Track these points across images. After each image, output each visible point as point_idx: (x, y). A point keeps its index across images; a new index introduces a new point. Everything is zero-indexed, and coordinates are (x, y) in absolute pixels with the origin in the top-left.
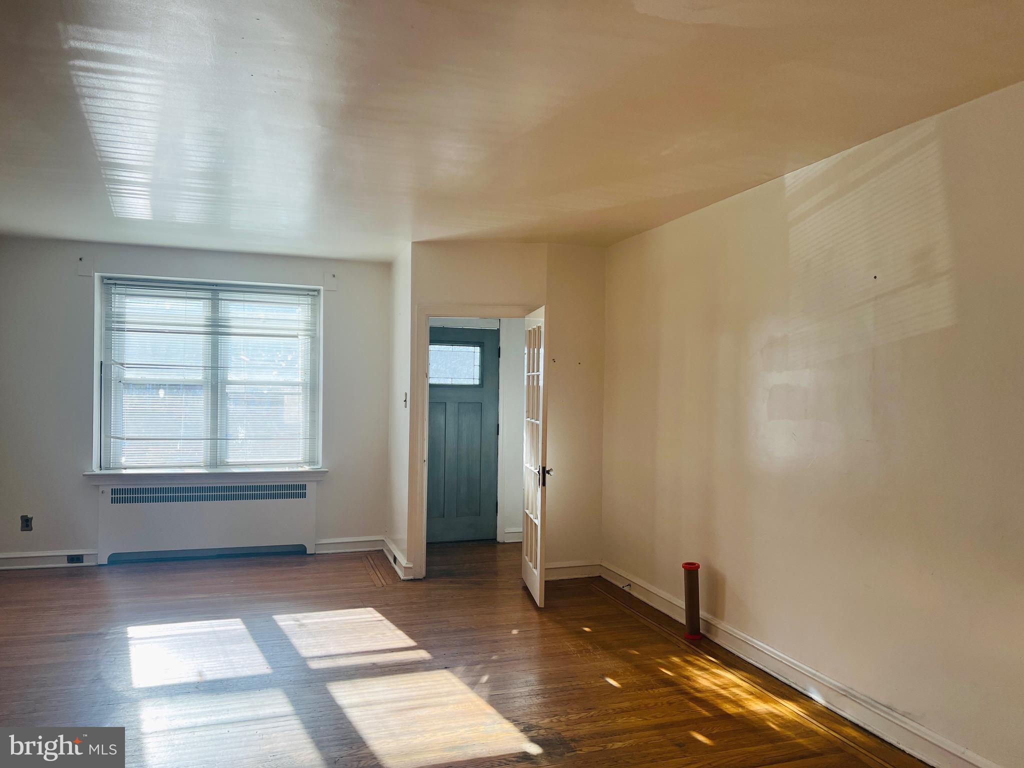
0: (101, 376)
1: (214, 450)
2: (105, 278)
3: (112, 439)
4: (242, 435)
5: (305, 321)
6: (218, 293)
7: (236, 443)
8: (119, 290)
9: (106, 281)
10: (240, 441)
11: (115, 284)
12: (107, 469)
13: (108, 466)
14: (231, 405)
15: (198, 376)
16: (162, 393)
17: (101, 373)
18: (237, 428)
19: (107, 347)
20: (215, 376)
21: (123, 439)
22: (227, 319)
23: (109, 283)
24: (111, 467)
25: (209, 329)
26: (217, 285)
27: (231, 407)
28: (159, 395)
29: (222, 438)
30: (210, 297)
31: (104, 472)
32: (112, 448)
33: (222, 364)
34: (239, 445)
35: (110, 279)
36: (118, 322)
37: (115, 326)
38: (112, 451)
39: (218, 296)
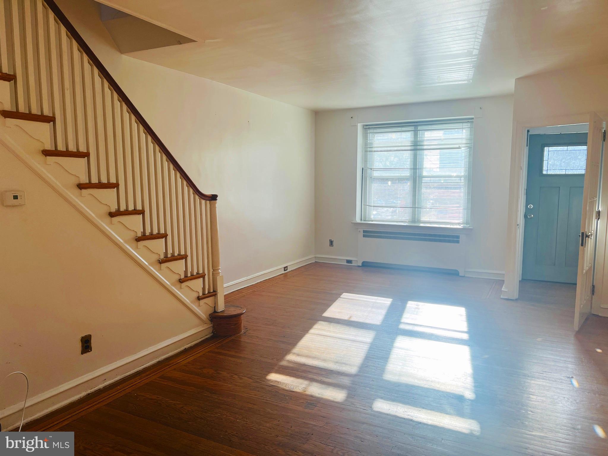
0: (362, 175)
1: (414, 214)
2: (365, 126)
3: (367, 206)
4: (429, 206)
5: (465, 138)
6: (418, 127)
7: (426, 210)
8: (371, 131)
9: (365, 127)
10: (428, 209)
11: (369, 128)
12: (364, 221)
13: (365, 220)
14: (424, 189)
15: (407, 173)
16: (390, 183)
17: (362, 174)
18: (426, 202)
19: (365, 160)
20: (415, 173)
21: (371, 206)
22: (423, 141)
23: (366, 128)
24: (367, 220)
25: (412, 148)
26: (417, 122)
27: (424, 190)
28: (388, 184)
29: (419, 207)
30: (414, 129)
31: (362, 222)
32: (367, 211)
33: (420, 166)
34: (427, 211)
35: (367, 126)
36: (370, 148)
37: (369, 149)
38: (367, 212)
39: (418, 128)
